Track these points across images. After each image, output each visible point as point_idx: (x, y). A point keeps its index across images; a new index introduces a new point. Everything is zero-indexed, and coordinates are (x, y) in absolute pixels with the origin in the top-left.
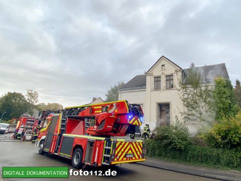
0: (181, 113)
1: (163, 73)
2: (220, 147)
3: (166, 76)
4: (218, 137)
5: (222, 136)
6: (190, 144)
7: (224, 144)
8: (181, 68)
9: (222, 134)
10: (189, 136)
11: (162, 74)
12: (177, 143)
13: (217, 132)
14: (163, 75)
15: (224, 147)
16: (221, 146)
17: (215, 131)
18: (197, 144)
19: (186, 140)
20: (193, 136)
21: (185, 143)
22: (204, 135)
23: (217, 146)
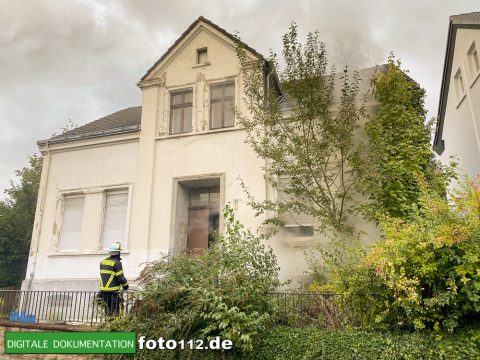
0: (255, 206)
1: (201, 77)
2: (412, 329)
3: (212, 87)
4: (402, 283)
5: (423, 280)
6: (283, 321)
7: (429, 315)
8: (261, 57)
9: (425, 269)
10: (280, 289)
11: (199, 80)
12: (223, 325)
13: (400, 259)
14: (201, 84)
15: (430, 325)
16: (418, 324)
17: (392, 255)
18: (307, 323)
19: (265, 308)
20: (295, 286)
21: (257, 320)
22: (338, 281)
23: (398, 323)
